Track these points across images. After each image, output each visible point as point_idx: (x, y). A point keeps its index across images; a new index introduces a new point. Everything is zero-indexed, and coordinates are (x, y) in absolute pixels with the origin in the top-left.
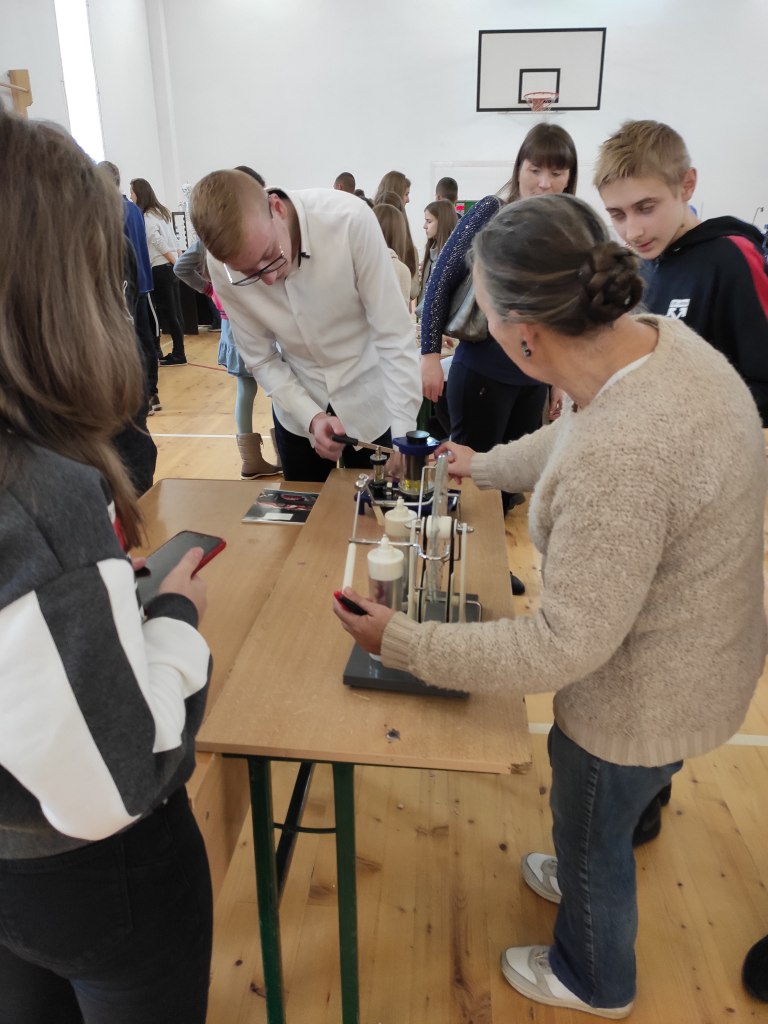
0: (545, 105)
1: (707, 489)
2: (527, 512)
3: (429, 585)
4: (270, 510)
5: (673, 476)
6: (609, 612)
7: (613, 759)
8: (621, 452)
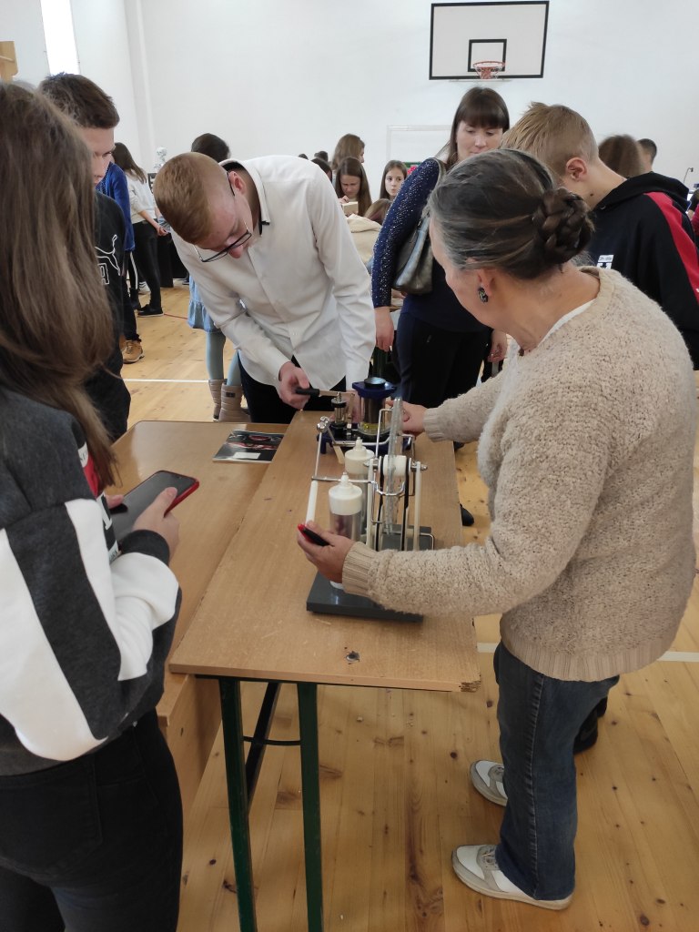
0: (493, 73)
1: (645, 424)
2: (476, 449)
3: (386, 519)
4: (239, 450)
5: (615, 412)
6: (554, 538)
7: (556, 675)
8: (567, 390)
